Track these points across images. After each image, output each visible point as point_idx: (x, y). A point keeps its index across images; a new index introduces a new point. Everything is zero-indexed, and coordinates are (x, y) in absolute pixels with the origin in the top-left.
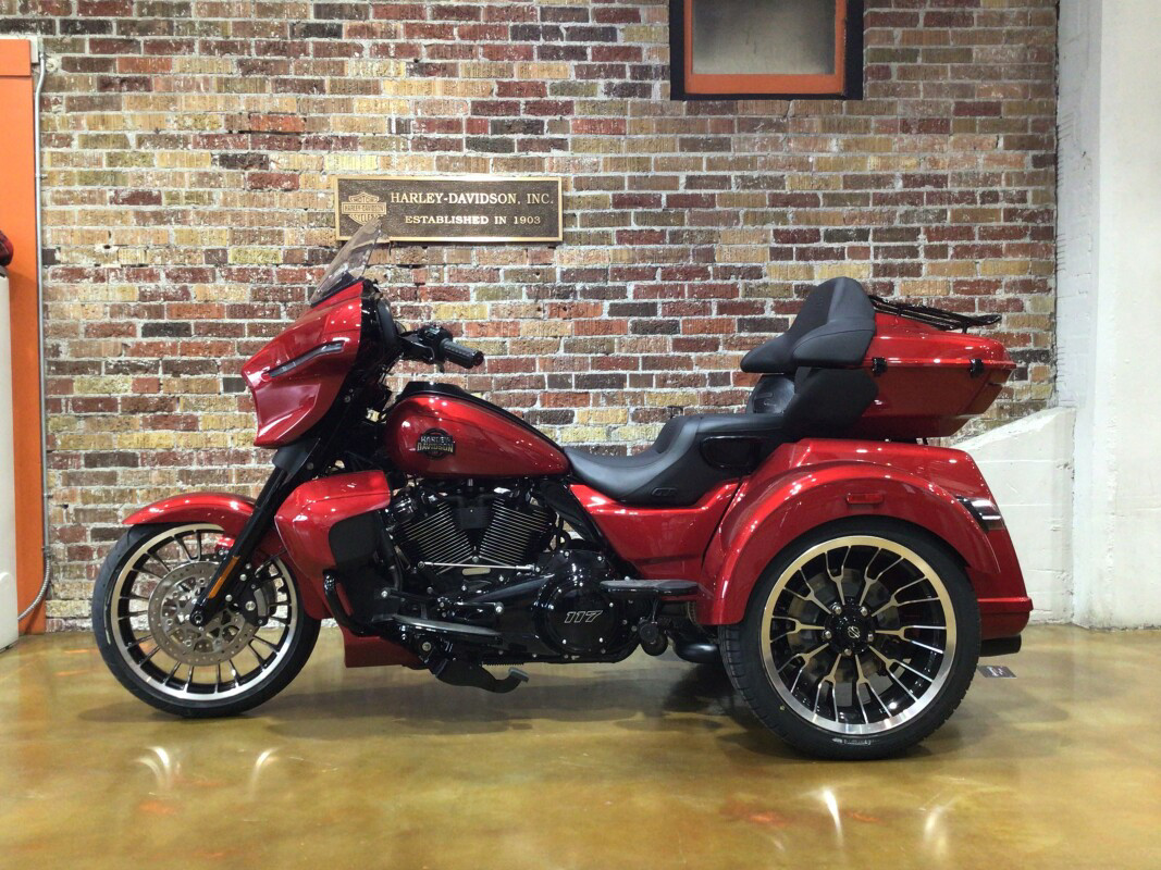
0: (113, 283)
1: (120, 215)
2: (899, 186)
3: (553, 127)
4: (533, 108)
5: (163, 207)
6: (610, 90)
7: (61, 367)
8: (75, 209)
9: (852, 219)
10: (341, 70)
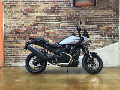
0: (11, 28)
1: (12, 20)
2: (100, 16)
3: (60, 10)
4: (58, 8)
5: (17, 19)
6: (67, 6)
7: (6, 37)
8: (7, 20)
9: (95, 20)
10: (36, 4)
